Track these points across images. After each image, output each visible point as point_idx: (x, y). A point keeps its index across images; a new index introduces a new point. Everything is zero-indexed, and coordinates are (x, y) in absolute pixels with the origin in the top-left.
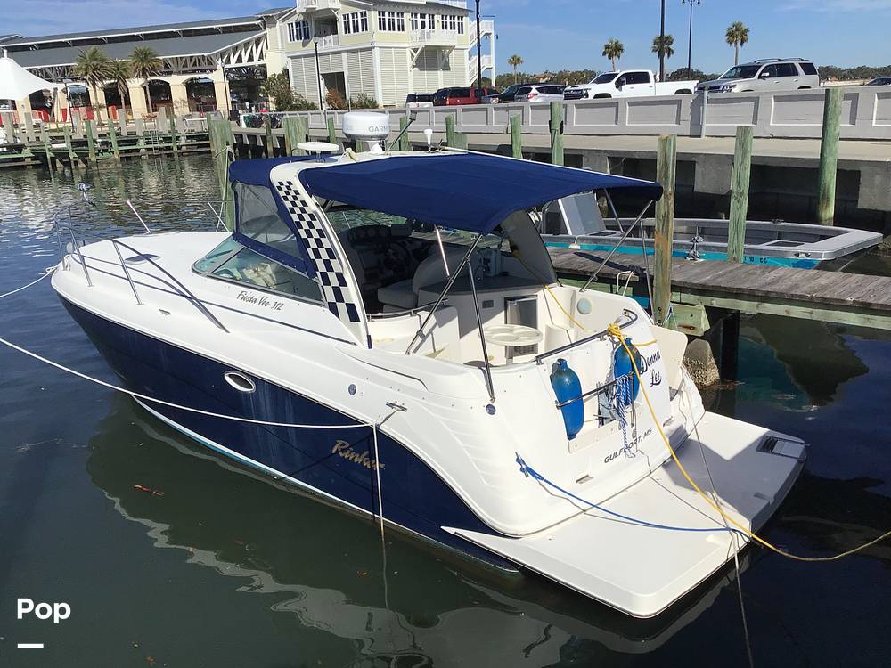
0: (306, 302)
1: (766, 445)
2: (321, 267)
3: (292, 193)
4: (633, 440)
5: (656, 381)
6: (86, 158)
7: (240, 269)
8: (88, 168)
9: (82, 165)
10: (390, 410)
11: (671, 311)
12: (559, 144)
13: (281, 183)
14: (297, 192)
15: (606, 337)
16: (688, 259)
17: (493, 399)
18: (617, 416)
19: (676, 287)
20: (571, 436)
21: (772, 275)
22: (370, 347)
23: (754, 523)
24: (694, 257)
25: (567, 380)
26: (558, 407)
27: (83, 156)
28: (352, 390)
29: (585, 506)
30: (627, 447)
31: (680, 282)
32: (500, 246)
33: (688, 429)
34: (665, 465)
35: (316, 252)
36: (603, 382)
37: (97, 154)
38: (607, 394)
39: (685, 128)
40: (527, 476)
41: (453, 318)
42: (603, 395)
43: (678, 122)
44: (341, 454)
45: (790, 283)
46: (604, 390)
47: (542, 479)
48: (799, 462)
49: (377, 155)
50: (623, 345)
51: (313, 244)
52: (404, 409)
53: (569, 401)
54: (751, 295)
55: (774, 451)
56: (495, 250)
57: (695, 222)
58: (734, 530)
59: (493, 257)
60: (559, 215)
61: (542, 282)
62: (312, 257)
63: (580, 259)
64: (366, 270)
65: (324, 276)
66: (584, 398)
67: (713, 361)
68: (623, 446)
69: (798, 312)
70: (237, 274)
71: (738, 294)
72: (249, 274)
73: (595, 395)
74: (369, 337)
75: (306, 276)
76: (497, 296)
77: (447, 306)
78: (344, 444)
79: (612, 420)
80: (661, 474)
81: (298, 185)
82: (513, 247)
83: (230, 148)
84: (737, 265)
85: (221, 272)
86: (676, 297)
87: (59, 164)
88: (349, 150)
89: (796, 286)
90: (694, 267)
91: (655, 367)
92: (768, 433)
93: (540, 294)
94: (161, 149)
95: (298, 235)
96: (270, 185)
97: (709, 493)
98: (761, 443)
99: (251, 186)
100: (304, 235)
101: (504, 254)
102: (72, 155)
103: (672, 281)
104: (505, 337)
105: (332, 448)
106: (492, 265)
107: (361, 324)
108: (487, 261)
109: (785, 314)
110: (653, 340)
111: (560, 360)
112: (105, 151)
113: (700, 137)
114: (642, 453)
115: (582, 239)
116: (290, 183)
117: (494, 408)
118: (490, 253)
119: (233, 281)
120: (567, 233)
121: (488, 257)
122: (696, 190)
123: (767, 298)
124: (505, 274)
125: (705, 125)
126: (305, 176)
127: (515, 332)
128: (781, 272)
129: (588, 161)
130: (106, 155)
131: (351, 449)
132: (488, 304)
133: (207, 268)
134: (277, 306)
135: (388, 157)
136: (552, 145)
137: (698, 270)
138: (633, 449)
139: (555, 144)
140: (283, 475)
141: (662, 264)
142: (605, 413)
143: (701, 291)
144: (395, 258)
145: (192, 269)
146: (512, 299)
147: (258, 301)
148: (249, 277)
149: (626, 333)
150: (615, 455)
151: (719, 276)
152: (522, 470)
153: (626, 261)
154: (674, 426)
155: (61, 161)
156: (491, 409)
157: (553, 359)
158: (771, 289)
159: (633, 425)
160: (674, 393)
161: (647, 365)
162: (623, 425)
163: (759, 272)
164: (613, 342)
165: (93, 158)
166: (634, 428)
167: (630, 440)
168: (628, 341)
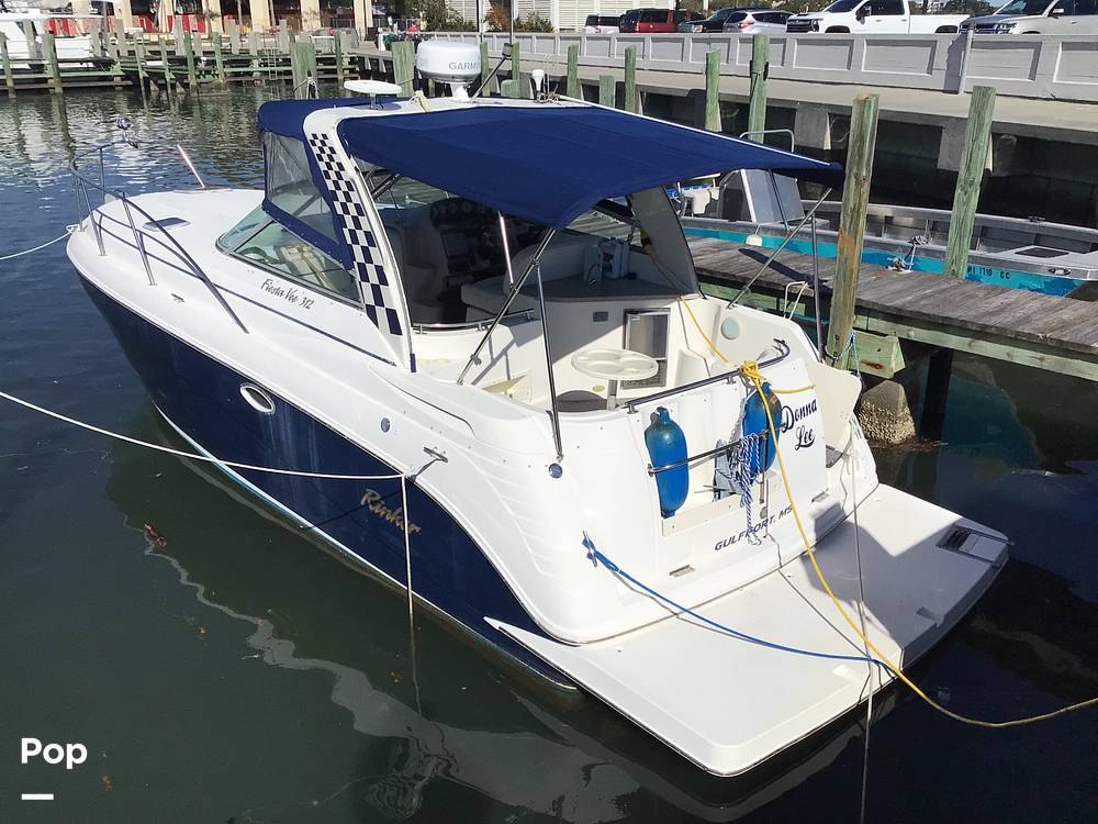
0: (341, 301)
1: (953, 539)
2: (360, 257)
3: (328, 151)
4: (761, 521)
5: (806, 441)
6: (185, 81)
7: (277, 248)
8: (188, 94)
9: (180, 89)
10: (428, 458)
11: (852, 341)
12: (760, 93)
13: (315, 136)
14: (332, 149)
15: (736, 378)
16: (890, 268)
17: (560, 455)
18: (738, 489)
19: (862, 309)
20: (667, 512)
21: (998, 301)
22: (413, 369)
23: (908, 652)
24: (898, 267)
25: (667, 437)
26: (650, 473)
27: (181, 78)
28: (386, 425)
29: (677, 610)
30: (752, 530)
31: (867, 302)
32: (631, 237)
33: (848, 509)
34: (804, 557)
35: (353, 234)
36: (726, 440)
37: (198, 77)
38: (729, 456)
39: (939, 79)
40: (596, 565)
41: (536, 337)
42: (724, 457)
43: (930, 70)
44: (371, 508)
45: (1019, 314)
46: (725, 452)
47: (617, 569)
48: (994, 568)
49: (460, 102)
50: (758, 392)
51: (350, 225)
52: (445, 460)
53: (667, 467)
54: (962, 328)
55: (963, 548)
56: (621, 242)
57: (925, 213)
58: (877, 662)
59: (617, 253)
60: (741, 194)
61: (677, 290)
62: (349, 242)
63: (746, 259)
64: (450, 258)
65: (362, 268)
66: (690, 464)
67: (907, 410)
68: (746, 528)
69: (1024, 357)
70: (271, 253)
71: (944, 325)
72: (292, 254)
73: (711, 458)
74: (412, 356)
75: (341, 266)
76: (614, 307)
77: (532, 319)
78: (373, 495)
79: (732, 494)
80: (797, 570)
81: (334, 141)
82: (646, 241)
83: (311, 80)
84: (954, 282)
85: (247, 251)
86: (862, 322)
87: (153, 87)
88: (420, 93)
89: (1026, 320)
90: (896, 280)
91: (807, 422)
92: (958, 521)
93: (674, 306)
94: (279, 73)
95: (333, 209)
96: (303, 137)
97: (855, 603)
98: (948, 533)
99: (282, 137)
100: (340, 211)
101: (633, 248)
102: (169, 76)
103: (858, 300)
104: (605, 366)
105: (361, 498)
106: (615, 263)
107: (404, 338)
108: (608, 257)
109: (1006, 358)
110: (810, 384)
111: (660, 409)
112: (208, 72)
113: (957, 93)
114: (773, 539)
115: (766, 229)
116: (325, 136)
117: (561, 468)
118: (614, 246)
119: (262, 264)
120: (749, 219)
121: (609, 251)
122: (939, 167)
123: (983, 333)
124: (632, 276)
125: (965, 77)
126: (346, 128)
127: (622, 360)
128: (1012, 296)
129: (803, 117)
130: (209, 78)
131: (383, 502)
132: (600, 317)
133: (232, 244)
134: (307, 303)
135: (475, 105)
136: (752, 95)
137: (898, 286)
138: (761, 533)
139: (755, 93)
140: (310, 525)
141: (845, 276)
142: (723, 484)
143: (897, 316)
144: (492, 245)
145: (217, 245)
146: (635, 312)
147: (286, 293)
148: (289, 258)
149: (767, 374)
150: (732, 541)
151: (925, 297)
152: (590, 556)
153: (804, 266)
154: (826, 504)
155: (156, 83)
156: (556, 471)
157: (652, 407)
158: (993, 321)
159: (762, 501)
160: (833, 457)
161: (795, 419)
162: (747, 500)
163: (981, 294)
164: (747, 385)
165: (192, 82)
166: (764, 505)
167: (756, 520)
168: (766, 386)
